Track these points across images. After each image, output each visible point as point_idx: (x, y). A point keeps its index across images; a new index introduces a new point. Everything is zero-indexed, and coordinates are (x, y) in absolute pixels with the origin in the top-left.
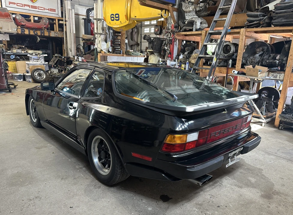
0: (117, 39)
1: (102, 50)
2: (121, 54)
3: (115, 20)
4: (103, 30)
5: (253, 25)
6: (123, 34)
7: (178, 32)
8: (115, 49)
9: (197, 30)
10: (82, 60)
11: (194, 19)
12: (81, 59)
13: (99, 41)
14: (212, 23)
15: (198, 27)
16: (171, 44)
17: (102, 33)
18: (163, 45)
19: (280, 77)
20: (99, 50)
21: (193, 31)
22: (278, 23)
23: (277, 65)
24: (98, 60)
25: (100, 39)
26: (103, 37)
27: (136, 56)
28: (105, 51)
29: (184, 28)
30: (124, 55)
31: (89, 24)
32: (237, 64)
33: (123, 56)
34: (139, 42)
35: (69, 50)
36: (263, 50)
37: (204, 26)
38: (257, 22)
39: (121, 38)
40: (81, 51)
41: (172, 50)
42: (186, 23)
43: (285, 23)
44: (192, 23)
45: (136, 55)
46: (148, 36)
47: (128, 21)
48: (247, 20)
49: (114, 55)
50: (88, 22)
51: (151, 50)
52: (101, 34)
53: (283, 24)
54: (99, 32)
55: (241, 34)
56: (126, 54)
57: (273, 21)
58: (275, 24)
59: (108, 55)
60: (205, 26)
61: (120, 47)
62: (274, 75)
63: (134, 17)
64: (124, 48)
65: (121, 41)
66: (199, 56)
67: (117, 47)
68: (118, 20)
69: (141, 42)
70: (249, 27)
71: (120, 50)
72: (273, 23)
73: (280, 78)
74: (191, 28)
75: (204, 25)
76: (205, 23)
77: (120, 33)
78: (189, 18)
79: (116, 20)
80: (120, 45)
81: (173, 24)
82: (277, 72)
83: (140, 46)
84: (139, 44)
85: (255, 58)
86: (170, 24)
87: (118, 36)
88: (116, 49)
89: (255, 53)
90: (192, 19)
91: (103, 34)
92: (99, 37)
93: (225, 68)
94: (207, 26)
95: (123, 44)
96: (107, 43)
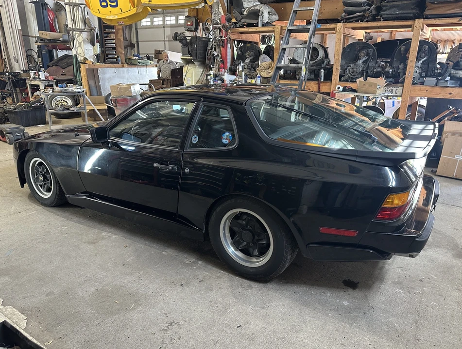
0: (109, 39)
1: (86, 59)
2: (119, 63)
3: (109, 5)
4: (85, 23)
5: (352, 18)
6: (119, 29)
7: (233, 28)
8: (107, 56)
9: (263, 25)
10: (46, 77)
11: (258, 8)
12: (44, 76)
13: (80, 44)
14: (291, 15)
15: (266, 20)
16: (223, 47)
17: (83, 28)
18: (209, 48)
19: (397, 91)
20: (80, 58)
21: (258, 26)
22: (390, 16)
23: (390, 75)
24: (82, 75)
25: (80, 39)
26: (85, 35)
27: (143, 66)
28: (92, 60)
29: (243, 21)
30: (125, 65)
31: (44, 11)
32: (333, 75)
33: (123, 67)
34: (134, 41)
35: (13, 60)
36: (367, 54)
37: (273, 19)
38: (362, 13)
39: (116, 36)
40: (35, 61)
41: (225, 56)
42: (245, 13)
43: (399, 15)
44: (255, 14)
45: (144, 64)
46: (182, 35)
47: (134, 7)
48: (344, 11)
49: (108, 67)
50: (43, 9)
51: (189, 58)
52: (81, 31)
53: (397, 17)
54: (77, 27)
55: (338, 31)
56: (127, 64)
57: (382, 12)
58: (385, 18)
59: (99, 67)
60: (275, 18)
61: (115, 51)
62: (389, 90)
63: (147, 3)
64: (122, 53)
65: (116, 42)
66: (278, 66)
67: (110, 52)
68: (116, 6)
69: (137, 42)
70: (347, 20)
71: (116, 56)
72: (383, 16)
73: (396, 93)
74: (254, 21)
75: (274, 16)
76: (275, 14)
77: (112, 27)
78: (248, 5)
79: (111, 6)
80: (114, 48)
81: (223, 14)
82: (393, 85)
83: (136, 49)
84: (134, 44)
85: (358, 66)
86: (218, 15)
87: (110, 33)
88: (110, 56)
89: (357, 58)
90: (256, 8)
91: (86, 30)
92: (78, 36)
93: (315, 82)
94: (277, 18)
95: (121, 47)
96: (94, 46)
